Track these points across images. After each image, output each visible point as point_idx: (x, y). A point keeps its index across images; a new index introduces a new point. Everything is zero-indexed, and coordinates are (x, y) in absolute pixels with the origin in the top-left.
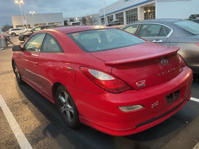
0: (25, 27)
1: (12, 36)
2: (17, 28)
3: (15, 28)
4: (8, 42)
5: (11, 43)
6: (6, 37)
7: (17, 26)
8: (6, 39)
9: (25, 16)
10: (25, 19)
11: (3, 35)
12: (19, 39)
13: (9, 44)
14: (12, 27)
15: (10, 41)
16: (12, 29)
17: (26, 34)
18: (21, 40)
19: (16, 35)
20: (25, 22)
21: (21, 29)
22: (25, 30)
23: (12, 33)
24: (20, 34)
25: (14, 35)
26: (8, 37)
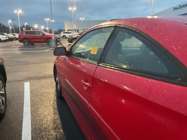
0: (74, 31)
1: (62, 38)
2: (68, 32)
3: (66, 31)
4: (58, 43)
5: (61, 44)
6: (57, 38)
7: (68, 30)
8: (57, 40)
9: (76, 22)
10: (75, 24)
11: (55, 36)
12: (68, 41)
13: (59, 45)
14: (64, 31)
15: (60, 42)
16: (63, 32)
17: (74, 37)
18: (69, 42)
19: (66, 38)
20: (75, 27)
21: (71, 33)
22: (74, 33)
23: (63, 36)
24: (69, 36)
25: (65, 37)
26: (59, 38)
